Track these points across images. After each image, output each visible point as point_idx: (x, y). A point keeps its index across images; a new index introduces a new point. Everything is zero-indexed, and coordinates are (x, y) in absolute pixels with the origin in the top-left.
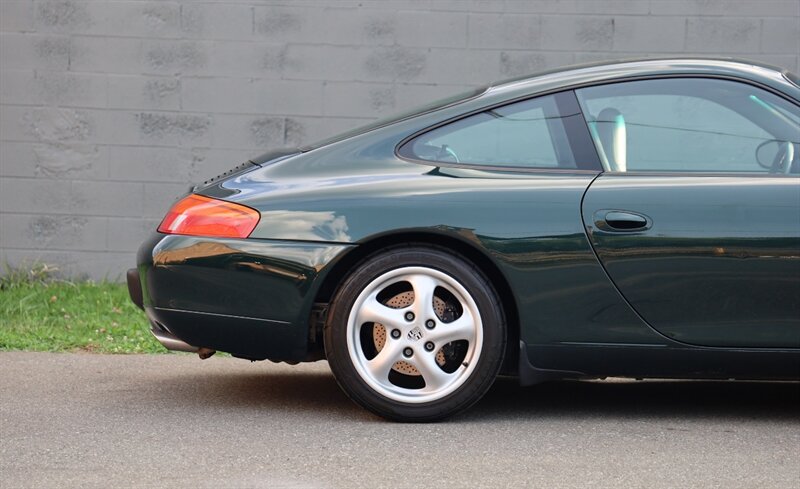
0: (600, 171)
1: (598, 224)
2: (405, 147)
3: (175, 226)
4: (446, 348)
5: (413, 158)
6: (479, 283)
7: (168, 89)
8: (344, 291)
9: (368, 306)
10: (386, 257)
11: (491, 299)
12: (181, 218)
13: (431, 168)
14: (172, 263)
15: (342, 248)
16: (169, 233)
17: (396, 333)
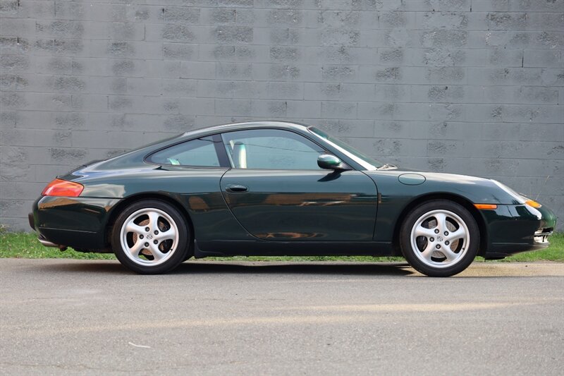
0: (230, 168)
1: (227, 190)
2: (148, 158)
3: (48, 192)
4: (163, 242)
5: (151, 162)
6: (177, 215)
7: (65, 136)
8: (120, 218)
9: (130, 225)
10: (138, 204)
11: (182, 222)
12: (50, 189)
13: (158, 167)
14: (47, 208)
15: (119, 200)
16: (46, 195)
17: (142, 236)
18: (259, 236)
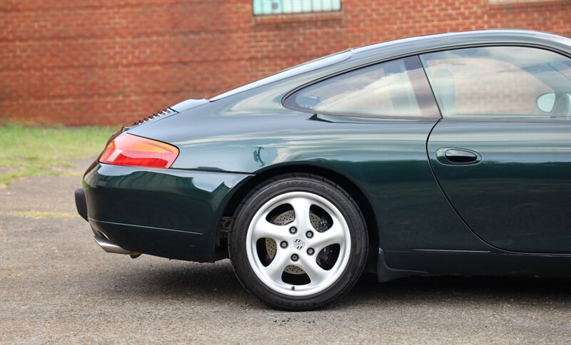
0: (441, 118)
1: (440, 159)
2: (290, 98)
5: (296, 107)
15: (245, 176)
18: (495, 243)
